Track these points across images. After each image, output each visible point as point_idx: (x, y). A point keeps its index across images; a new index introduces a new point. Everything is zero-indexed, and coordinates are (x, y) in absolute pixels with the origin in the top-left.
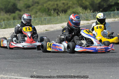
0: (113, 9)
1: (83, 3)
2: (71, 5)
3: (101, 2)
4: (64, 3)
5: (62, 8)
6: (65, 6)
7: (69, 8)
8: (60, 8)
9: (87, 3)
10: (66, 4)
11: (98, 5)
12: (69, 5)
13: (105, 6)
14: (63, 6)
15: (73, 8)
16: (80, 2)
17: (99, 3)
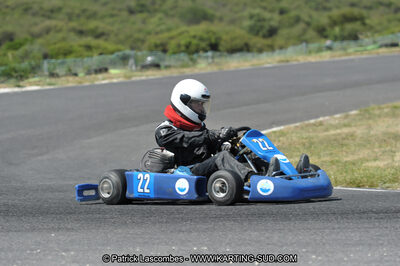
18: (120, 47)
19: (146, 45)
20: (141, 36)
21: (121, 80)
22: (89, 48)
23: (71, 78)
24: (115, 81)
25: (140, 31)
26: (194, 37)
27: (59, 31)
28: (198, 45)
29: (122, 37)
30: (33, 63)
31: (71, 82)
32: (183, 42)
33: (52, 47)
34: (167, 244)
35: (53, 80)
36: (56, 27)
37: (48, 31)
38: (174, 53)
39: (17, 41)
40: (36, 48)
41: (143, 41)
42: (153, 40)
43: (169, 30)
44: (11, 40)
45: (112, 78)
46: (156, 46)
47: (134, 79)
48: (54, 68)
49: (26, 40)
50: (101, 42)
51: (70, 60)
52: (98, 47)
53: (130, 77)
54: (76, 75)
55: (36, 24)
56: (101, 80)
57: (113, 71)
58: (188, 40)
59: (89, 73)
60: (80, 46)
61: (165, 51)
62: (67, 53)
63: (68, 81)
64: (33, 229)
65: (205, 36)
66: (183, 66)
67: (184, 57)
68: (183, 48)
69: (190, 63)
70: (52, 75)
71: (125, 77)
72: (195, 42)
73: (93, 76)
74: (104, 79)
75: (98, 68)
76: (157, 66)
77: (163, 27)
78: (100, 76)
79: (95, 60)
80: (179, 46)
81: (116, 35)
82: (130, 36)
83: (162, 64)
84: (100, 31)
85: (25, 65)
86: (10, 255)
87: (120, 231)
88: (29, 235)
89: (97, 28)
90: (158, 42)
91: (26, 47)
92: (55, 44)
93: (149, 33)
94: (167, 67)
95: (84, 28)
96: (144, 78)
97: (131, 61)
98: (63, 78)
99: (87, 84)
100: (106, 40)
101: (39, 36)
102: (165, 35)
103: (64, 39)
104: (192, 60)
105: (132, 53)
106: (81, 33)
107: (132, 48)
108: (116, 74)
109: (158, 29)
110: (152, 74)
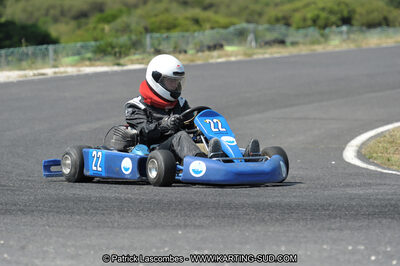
18: (234, 20)
19: (265, 18)
20: (258, 7)
21: (240, 58)
22: (197, 21)
23: (181, 55)
24: (233, 59)
26: (323, 9)
28: (327, 19)
29: (234, 8)
30: (134, 37)
32: (309, 15)
33: (153, 19)
34: (316, 242)
38: (298, 28)
39: (108, 12)
40: (134, 19)
41: (260, 14)
42: (272, 12)
44: (101, 11)
45: (228, 55)
46: (277, 20)
47: (255, 57)
48: (159, 44)
49: (121, 11)
50: (209, 14)
51: (175, 34)
52: (208, 20)
53: (250, 55)
54: (185, 52)
56: (216, 58)
57: (229, 49)
58: (316, 12)
59: (200, 49)
60: (187, 18)
61: (288, 25)
62: (171, 27)
64: (155, 226)
65: (336, 8)
66: (313, 43)
67: (313, 32)
68: (309, 22)
69: (322, 40)
70: (158, 51)
71: (245, 54)
72: (323, 15)
73: (207, 53)
74: (219, 57)
75: (211, 44)
76: (282, 42)
78: (215, 53)
79: (207, 35)
80: (305, 20)
81: (228, 6)
82: (246, 8)
83: (289, 40)
85: (124, 39)
87: (258, 228)
88: (152, 232)
90: (280, 15)
91: (123, 19)
92: (156, 16)
93: (267, 5)
94: (294, 44)
96: (267, 56)
97: (251, 37)
99: (199, 62)
100: (216, 12)
101: (135, 6)
102: (287, 7)
103: (167, 10)
104: (323, 35)
105: (251, 26)
106: (185, 3)
107: (248, 22)
108: (233, 52)
110: (276, 52)
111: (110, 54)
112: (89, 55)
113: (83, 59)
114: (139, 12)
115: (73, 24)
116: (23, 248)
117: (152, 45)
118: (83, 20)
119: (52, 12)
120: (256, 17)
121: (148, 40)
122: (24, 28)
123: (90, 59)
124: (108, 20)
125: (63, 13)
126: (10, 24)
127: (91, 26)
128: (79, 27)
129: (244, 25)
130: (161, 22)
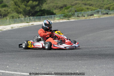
0: (39, 14)
1: (18, 10)
2: (10, 11)
3: (30, 9)
4: (5, 10)
5: (4, 13)
6: (6, 12)
7: (8, 13)
8: (2, 13)
9: (21, 10)
10: (6, 10)
11: (28, 11)
12: (8, 11)
13: (33, 12)
14: (4, 12)
15: (11, 13)
16: (16, 9)
17: (29, 10)
18: (97, 8)
20: (102, 5)
21: (97, 18)
22: (88, 9)
23: (83, 17)
24: (96, 18)
25: (102, 4)
27: (79, 4)
29: (97, 6)
30: (72, 13)
31: (83, 18)
35: (78, 18)
36: (78, 3)
37: (76, 4)
38: (112, 10)
39: (67, 7)
40: (73, 9)
41: (103, 7)
42: (106, 6)
43: (110, 3)
44: (66, 7)
45: (95, 17)
46: (107, 8)
47: (101, 17)
48: (78, 15)
49: (70, 6)
50: (91, 7)
51: (83, 12)
52: (90, 9)
54: (84, 16)
55: (73, 2)
56: (92, 18)
57: (95, 15)
59: (88, 16)
60: (86, 8)
61: (109, 9)
62: (82, 10)
63: (82, 18)
64: (74, 60)
70: (78, 16)
71: (98, 17)
73: (89, 17)
75: (91, 14)
76: (107, 14)
77: (109, 3)
78: (91, 17)
79: (90, 12)
80: (113, 8)
81: (95, 5)
82: (100, 5)
83: (109, 13)
84: (91, 4)
85: (70, 13)
86: (68, 67)
87: (99, 60)
88: (73, 61)
89: (90, 3)
90: (107, 7)
91: (70, 9)
92: (78, 7)
93: (105, 5)
94: (110, 14)
95: (86, 3)
96: (104, 17)
97: (100, 12)
98: (81, 17)
100: (93, 6)
101: (74, 5)
102: (109, 5)
103: (81, 6)
105: (100, 10)
106: (85, 4)
107: (100, 9)
108: (96, 16)
109: (107, 3)
110: (106, 16)
111: (67, 17)
112: (62, 17)
113: (61, 18)
114: (74, 7)
115: (59, 10)
116: (42, 66)
117: (77, 15)
118: (61, 9)
119: (54, 7)
120: (102, 7)
121: (76, 14)
122: (47, 11)
123: (62, 18)
124: (67, 9)
125: (57, 7)
126: (44, 10)
127: (63, 10)
128: (60, 10)
129: (99, 10)
130: (79, 9)
